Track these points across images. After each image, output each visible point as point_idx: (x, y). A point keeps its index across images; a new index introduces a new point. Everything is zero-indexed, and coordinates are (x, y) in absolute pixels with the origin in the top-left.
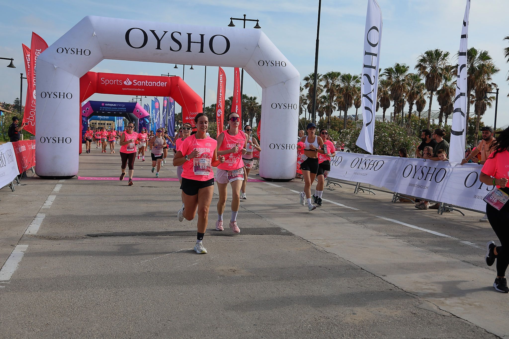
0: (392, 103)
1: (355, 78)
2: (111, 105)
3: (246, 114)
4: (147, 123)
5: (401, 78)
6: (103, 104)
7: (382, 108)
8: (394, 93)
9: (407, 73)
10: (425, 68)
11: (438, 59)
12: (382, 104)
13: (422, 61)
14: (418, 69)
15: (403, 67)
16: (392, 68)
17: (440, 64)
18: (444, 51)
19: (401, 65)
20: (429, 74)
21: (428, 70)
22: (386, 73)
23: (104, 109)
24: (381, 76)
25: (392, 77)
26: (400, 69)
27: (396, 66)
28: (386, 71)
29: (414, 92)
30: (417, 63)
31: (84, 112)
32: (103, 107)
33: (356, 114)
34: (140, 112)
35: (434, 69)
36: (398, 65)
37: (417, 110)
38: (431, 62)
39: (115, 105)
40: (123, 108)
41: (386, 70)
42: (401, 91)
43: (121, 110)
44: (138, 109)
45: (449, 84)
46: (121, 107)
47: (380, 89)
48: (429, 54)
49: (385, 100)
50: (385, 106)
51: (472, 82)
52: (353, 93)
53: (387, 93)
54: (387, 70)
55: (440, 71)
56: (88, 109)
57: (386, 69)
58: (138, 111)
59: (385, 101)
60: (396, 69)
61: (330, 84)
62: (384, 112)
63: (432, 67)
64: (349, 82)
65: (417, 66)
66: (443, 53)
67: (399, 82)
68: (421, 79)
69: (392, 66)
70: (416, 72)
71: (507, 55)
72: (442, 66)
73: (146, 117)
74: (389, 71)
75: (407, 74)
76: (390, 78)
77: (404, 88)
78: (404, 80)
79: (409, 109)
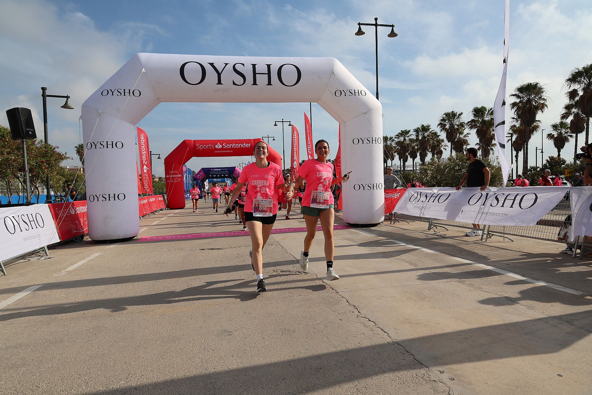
0: (418, 154)
1: (391, 138)
2: (218, 170)
5: (426, 134)
6: (212, 170)
8: (422, 146)
9: (430, 130)
10: (445, 125)
11: (454, 118)
13: (442, 120)
14: (440, 126)
15: (427, 126)
17: (456, 122)
18: (458, 111)
19: (425, 125)
20: (448, 130)
21: (447, 127)
23: (213, 173)
24: (410, 135)
25: (419, 134)
26: (425, 129)
29: (435, 145)
30: (438, 123)
31: (199, 176)
32: (212, 172)
33: (392, 165)
35: (452, 126)
36: (423, 125)
38: (449, 121)
39: (220, 170)
40: (227, 171)
43: (225, 173)
44: (237, 171)
45: (462, 136)
46: (225, 171)
48: (447, 115)
50: (414, 157)
51: (484, 132)
52: (390, 150)
55: (456, 127)
56: (201, 174)
57: (415, 129)
58: (237, 173)
59: (413, 153)
60: (422, 129)
62: (413, 162)
63: (450, 124)
64: (386, 142)
65: (439, 125)
66: (458, 114)
67: (425, 137)
70: (438, 130)
71: (512, 108)
72: (457, 123)
74: (417, 131)
77: (429, 142)
78: (428, 136)
79: (432, 157)
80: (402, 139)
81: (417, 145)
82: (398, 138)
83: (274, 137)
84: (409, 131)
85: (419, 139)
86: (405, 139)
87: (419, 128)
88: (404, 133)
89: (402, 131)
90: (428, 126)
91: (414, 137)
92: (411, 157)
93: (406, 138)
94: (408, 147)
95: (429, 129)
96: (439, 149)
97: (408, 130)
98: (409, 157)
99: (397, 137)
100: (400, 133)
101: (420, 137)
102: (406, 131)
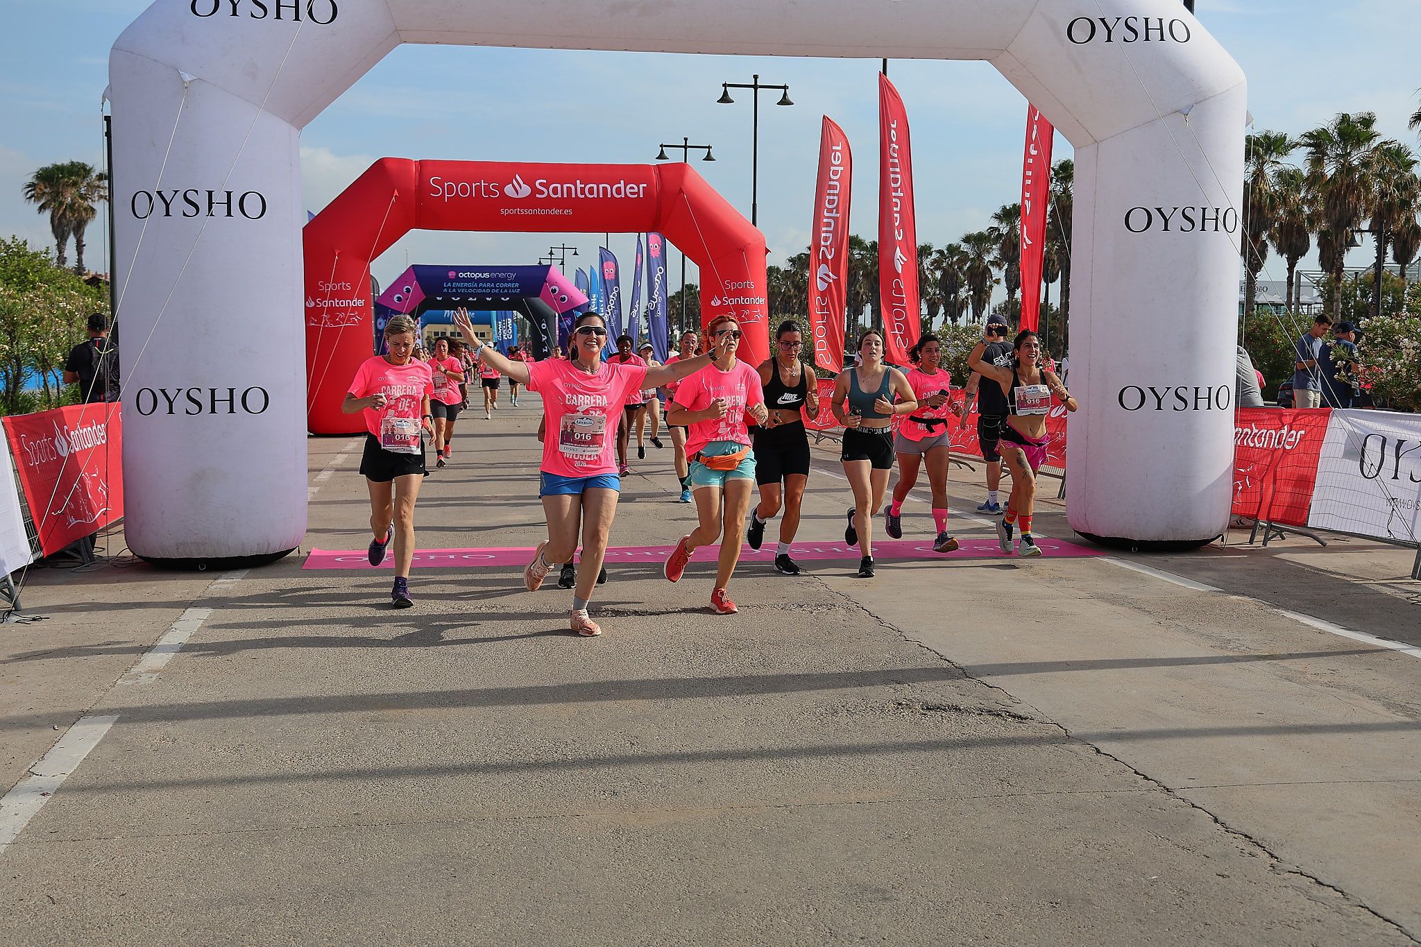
0: (1313, 240)
2: (476, 276)
3: (858, 293)
5: (1357, 157)
6: (452, 274)
7: (1284, 255)
8: (1335, 206)
9: (1377, 139)
12: (1283, 245)
15: (1361, 122)
16: (1323, 129)
19: (1353, 117)
22: (1307, 145)
23: (456, 288)
25: (1326, 155)
26: (1353, 133)
27: (1340, 123)
28: (1306, 139)
29: (1390, 202)
31: (399, 299)
32: (452, 281)
34: (561, 292)
36: (1345, 118)
37: (1396, 258)
39: (486, 275)
40: (511, 282)
41: (1306, 136)
42: (1358, 199)
43: (504, 289)
44: (556, 284)
46: (505, 280)
49: (1295, 233)
50: (1294, 251)
53: (1301, 211)
54: (1310, 135)
56: (408, 290)
57: (1308, 134)
58: (554, 291)
59: (1292, 235)
60: (1341, 134)
62: (1291, 269)
67: (1350, 170)
68: (1415, 162)
74: (1318, 141)
75: (1375, 145)
76: (1317, 161)
77: (1367, 191)
78: (1366, 164)
79: (1376, 255)
81: (1311, 203)
83: (709, 147)
84: (1283, 140)
85: (1323, 175)
86: (1260, 174)
87: (1326, 131)
88: (1263, 147)
90: (1368, 121)
91: (1298, 160)
92: (1281, 251)
94: (1273, 208)
95: (1372, 136)
96: (1408, 220)
97: (1277, 130)
98: (1272, 250)
101: (1330, 170)
102: (1267, 137)
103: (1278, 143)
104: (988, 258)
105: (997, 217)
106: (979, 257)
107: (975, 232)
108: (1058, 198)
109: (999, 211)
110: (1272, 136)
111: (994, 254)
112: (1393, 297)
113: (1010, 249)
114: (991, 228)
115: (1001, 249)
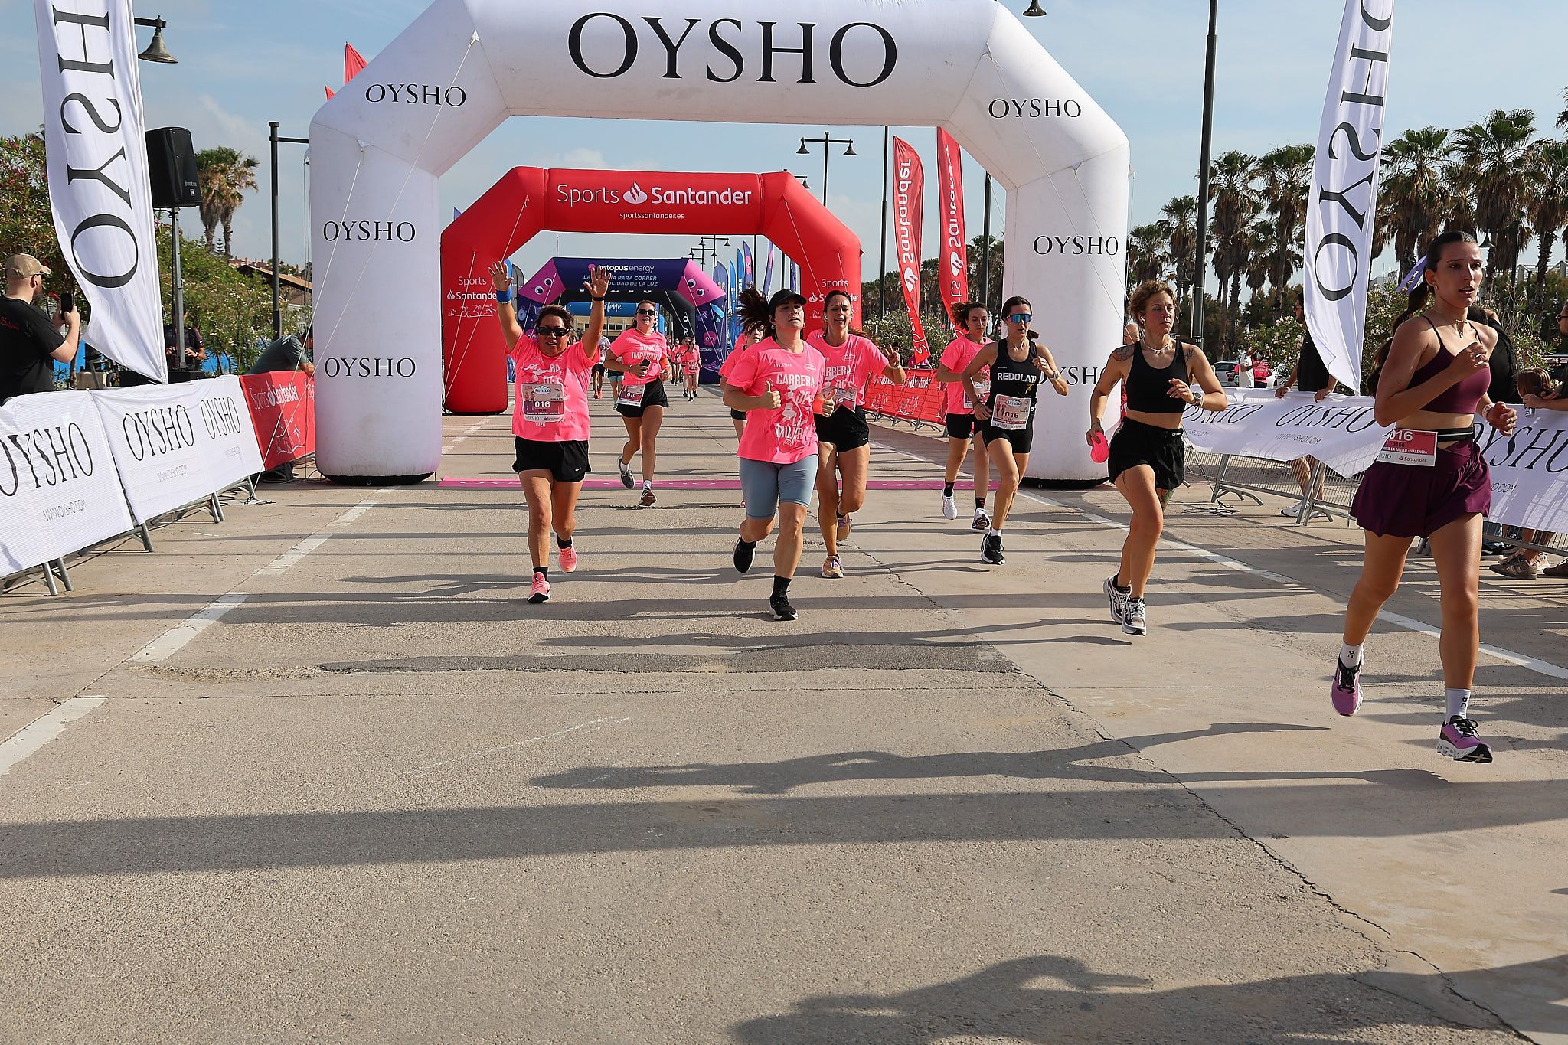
4: (718, 320)
5: (1510, 155)
6: (591, 267)
8: (1487, 204)
9: (1531, 139)
15: (1518, 120)
16: (1479, 126)
19: (1509, 115)
22: (1463, 143)
24: (1447, 153)
25: (1480, 152)
26: (1508, 130)
27: (1495, 120)
28: (1461, 136)
29: (1555, 201)
31: (540, 291)
34: (698, 286)
36: (1500, 115)
39: (625, 268)
40: (649, 275)
41: (1461, 133)
42: (1512, 197)
43: (642, 282)
44: (693, 277)
46: (643, 273)
47: (1443, 195)
53: (1468, 207)
54: (1463, 131)
56: (549, 282)
58: (691, 284)
60: (1495, 130)
61: (1281, 186)
65: (1561, 118)
67: (1502, 167)
69: (1481, 117)
73: (716, 302)
74: (1473, 140)
75: (1530, 143)
76: (1473, 157)
77: (1521, 188)
78: (1518, 163)
79: (1540, 254)
80: (1407, 166)
82: (1390, 163)
83: (850, 142)
84: (1443, 135)
86: (1421, 169)
87: (1478, 128)
88: (1421, 143)
89: (1409, 134)
90: (1523, 120)
91: (1457, 159)
93: (1428, 164)
94: (1431, 204)
95: (1523, 135)
97: (1438, 127)
99: (1388, 158)
100: (1400, 143)
101: (1485, 166)
102: (1427, 134)
103: (1439, 139)
104: (1158, 252)
105: (1167, 209)
106: (1150, 250)
107: (1145, 225)
108: (1222, 192)
109: (1169, 203)
110: (1433, 132)
111: (1165, 248)
112: (1559, 299)
113: (1179, 244)
114: (1160, 221)
115: (1171, 243)
